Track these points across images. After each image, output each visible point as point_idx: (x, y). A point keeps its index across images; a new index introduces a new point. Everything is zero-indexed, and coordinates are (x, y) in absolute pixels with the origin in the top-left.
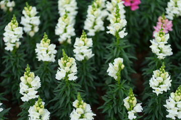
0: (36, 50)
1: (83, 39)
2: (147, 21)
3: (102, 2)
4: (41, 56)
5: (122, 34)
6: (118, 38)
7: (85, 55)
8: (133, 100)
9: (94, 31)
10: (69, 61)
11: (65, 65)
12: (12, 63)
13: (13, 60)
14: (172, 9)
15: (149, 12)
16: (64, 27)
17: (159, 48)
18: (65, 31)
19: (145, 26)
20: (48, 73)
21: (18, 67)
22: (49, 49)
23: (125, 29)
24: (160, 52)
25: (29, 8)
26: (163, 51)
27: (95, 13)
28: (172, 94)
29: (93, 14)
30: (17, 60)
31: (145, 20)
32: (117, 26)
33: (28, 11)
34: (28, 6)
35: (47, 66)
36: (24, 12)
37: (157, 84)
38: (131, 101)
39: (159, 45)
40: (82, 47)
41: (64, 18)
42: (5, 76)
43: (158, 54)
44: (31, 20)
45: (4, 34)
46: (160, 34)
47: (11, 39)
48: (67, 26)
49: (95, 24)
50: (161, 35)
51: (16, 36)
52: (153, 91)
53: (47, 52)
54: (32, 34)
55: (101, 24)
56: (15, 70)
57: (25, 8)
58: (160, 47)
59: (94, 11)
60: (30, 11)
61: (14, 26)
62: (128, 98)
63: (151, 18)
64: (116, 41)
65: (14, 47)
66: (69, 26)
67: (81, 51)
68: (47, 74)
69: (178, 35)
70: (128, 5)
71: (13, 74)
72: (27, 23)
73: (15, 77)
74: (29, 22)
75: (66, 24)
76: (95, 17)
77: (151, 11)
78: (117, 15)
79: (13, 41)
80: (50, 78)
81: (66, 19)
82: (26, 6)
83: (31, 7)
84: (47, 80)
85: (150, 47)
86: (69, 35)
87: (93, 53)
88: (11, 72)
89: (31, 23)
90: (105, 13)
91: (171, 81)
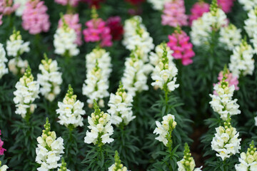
0: (57, 110)
1: (121, 93)
2: (205, 81)
3: (144, 54)
4: (64, 117)
5: (172, 86)
6: (166, 93)
7: (122, 116)
8: (190, 161)
9: (135, 89)
10: (102, 117)
11: (97, 122)
12: (25, 132)
13: (26, 129)
14: (237, 64)
15: (207, 69)
16: (95, 82)
17: (222, 104)
18: (96, 89)
19: (202, 89)
20: (73, 143)
21: (32, 138)
22: (76, 108)
23: (175, 79)
24: (223, 110)
25: (47, 62)
26: (228, 107)
27: (135, 64)
28: (243, 155)
29: (133, 66)
30: (31, 129)
31: (201, 81)
32: (165, 74)
33: (46, 65)
34: (46, 58)
35: (73, 133)
36: (41, 67)
37: (221, 144)
38: (187, 162)
39: (221, 99)
40: (119, 104)
41: (93, 71)
42: (14, 152)
43: (221, 112)
44: (50, 77)
45: (15, 93)
46: (223, 84)
47: (24, 98)
48: (98, 81)
49: (135, 80)
50: (224, 86)
51: (31, 94)
52: (217, 155)
53: (72, 111)
54: (51, 98)
55: (143, 81)
56: (28, 142)
57: (43, 61)
58: (223, 101)
59: (134, 61)
60: (49, 64)
61: (28, 79)
62: (183, 161)
63: (209, 77)
64: (164, 98)
65: (28, 110)
66: (101, 81)
67: (118, 110)
68: (73, 145)
69: (247, 100)
70: (178, 56)
71: (25, 150)
72: (45, 81)
73: (28, 153)
74: (47, 79)
75: (97, 79)
76: (136, 70)
77: (209, 68)
78: (164, 59)
79: (27, 101)
80: (76, 149)
81: (97, 72)
82: (44, 59)
83: (50, 61)
84: (72, 152)
85: (210, 103)
86: (101, 94)
87: (133, 115)
88: (22, 146)
89: (51, 80)
90: (148, 68)
91: (240, 139)
